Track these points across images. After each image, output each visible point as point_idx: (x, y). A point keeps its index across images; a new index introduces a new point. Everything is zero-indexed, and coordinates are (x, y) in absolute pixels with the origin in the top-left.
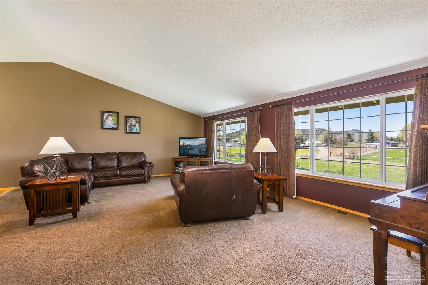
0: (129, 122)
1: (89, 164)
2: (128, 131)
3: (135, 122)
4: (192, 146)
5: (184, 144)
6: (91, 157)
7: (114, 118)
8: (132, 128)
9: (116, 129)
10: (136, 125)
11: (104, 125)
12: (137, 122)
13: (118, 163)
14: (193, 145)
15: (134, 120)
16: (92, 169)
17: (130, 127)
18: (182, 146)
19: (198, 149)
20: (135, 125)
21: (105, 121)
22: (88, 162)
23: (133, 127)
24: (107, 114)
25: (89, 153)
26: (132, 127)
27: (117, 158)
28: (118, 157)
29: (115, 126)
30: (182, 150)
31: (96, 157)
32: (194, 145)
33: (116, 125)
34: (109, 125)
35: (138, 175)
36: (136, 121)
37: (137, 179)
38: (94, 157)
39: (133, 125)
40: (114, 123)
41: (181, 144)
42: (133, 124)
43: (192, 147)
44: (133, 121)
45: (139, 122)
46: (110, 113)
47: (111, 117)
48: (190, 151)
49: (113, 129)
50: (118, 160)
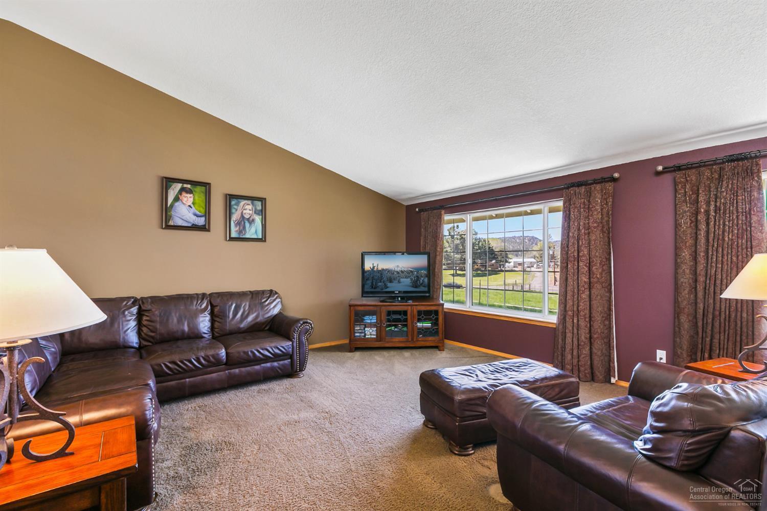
0: (236, 210)
1: (129, 331)
2: (234, 235)
3: (251, 212)
4: (395, 273)
5: (374, 267)
6: (134, 310)
7: (196, 198)
8: (244, 227)
9: (204, 228)
10: (253, 220)
11: (171, 217)
12: (256, 212)
13: (213, 321)
14: (396, 269)
15: (250, 207)
16: (140, 346)
17: (238, 224)
18: (368, 273)
19: (409, 279)
20: (251, 219)
21: (172, 206)
22: (127, 325)
23: (247, 225)
24: (179, 186)
25: (129, 298)
26: (244, 223)
27: (209, 307)
28: (213, 307)
29: (201, 221)
30: (369, 282)
31: (149, 307)
32: (398, 269)
33: (203, 219)
34: (183, 218)
35: (276, 357)
36: (256, 209)
37: (273, 368)
38: (143, 308)
39: (248, 219)
40: (198, 213)
41: (368, 266)
42: (247, 216)
43: (393, 274)
44: (246, 209)
45: (263, 212)
46: (185, 186)
47: (189, 195)
48: (389, 284)
49: (195, 228)
50: (212, 314)
